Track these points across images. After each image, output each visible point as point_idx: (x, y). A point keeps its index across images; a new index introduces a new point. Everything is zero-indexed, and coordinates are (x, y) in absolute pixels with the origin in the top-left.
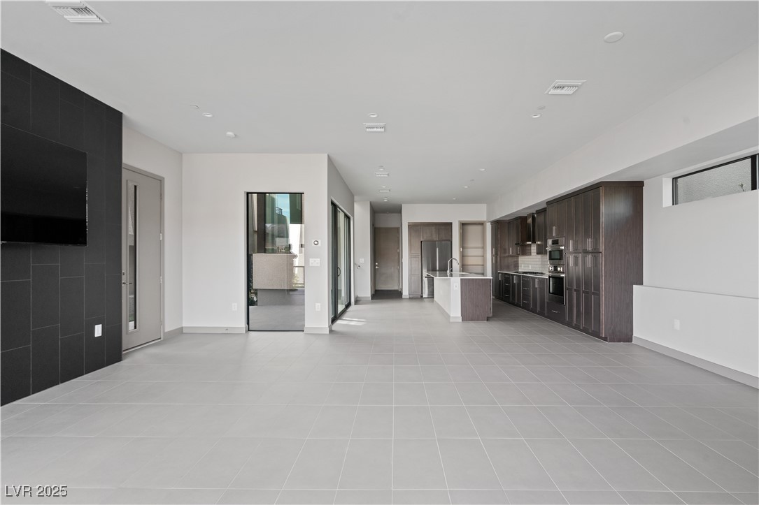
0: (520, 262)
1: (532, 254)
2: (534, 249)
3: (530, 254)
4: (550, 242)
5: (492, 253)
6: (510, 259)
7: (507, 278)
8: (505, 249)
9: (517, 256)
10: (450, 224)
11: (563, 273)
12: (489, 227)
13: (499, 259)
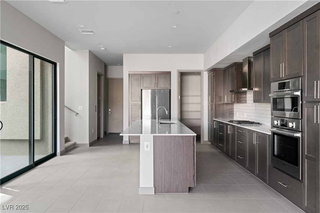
0: (235, 110)
1: (248, 102)
2: (250, 96)
3: (245, 102)
4: (274, 86)
5: (208, 101)
6: (225, 106)
7: (222, 127)
8: (221, 97)
9: (232, 104)
10: (169, 73)
11: (297, 131)
12: (206, 75)
13: (214, 106)
